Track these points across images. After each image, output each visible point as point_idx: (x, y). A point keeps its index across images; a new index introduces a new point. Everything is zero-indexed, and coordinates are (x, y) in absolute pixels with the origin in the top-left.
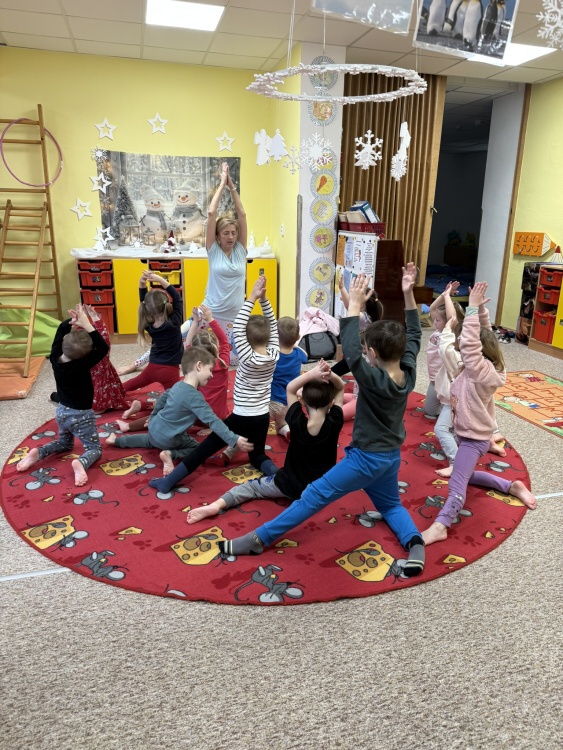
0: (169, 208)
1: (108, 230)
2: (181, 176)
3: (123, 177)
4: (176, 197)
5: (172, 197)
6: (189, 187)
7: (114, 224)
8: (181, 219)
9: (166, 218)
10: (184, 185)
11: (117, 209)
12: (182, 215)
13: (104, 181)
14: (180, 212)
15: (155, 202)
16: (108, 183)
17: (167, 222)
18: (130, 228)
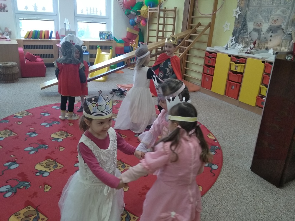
0: (265, 27)
1: (234, 38)
2: (278, 6)
3: (247, 9)
4: (271, 20)
5: (269, 20)
6: (281, 13)
7: (237, 35)
8: (270, 34)
9: (262, 33)
10: (278, 12)
11: (241, 27)
12: (271, 31)
13: (238, 11)
14: (271, 30)
15: (259, 23)
16: (240, 12)
17: (262, 36)
18: (243, 38)
